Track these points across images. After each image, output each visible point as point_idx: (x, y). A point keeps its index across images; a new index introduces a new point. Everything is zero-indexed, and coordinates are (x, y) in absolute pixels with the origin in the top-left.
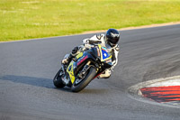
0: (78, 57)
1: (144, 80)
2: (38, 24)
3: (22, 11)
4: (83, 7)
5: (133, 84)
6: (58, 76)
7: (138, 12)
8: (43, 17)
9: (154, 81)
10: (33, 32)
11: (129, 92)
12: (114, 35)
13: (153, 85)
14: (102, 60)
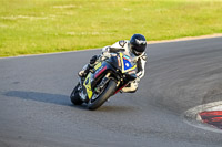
0: (96, 68)
1: (204, 102)
2: (73, 33)
3: (54, 17)
4: (128, 13)
5: (190, 107)
6: (76, 91)
7: (196, 19)
8: (80, 25)
9: (217, 103)
10: (67, 43)
11: (186, 118)
12: (140, 42)
13: (215, 109)
14: (123, 71)
